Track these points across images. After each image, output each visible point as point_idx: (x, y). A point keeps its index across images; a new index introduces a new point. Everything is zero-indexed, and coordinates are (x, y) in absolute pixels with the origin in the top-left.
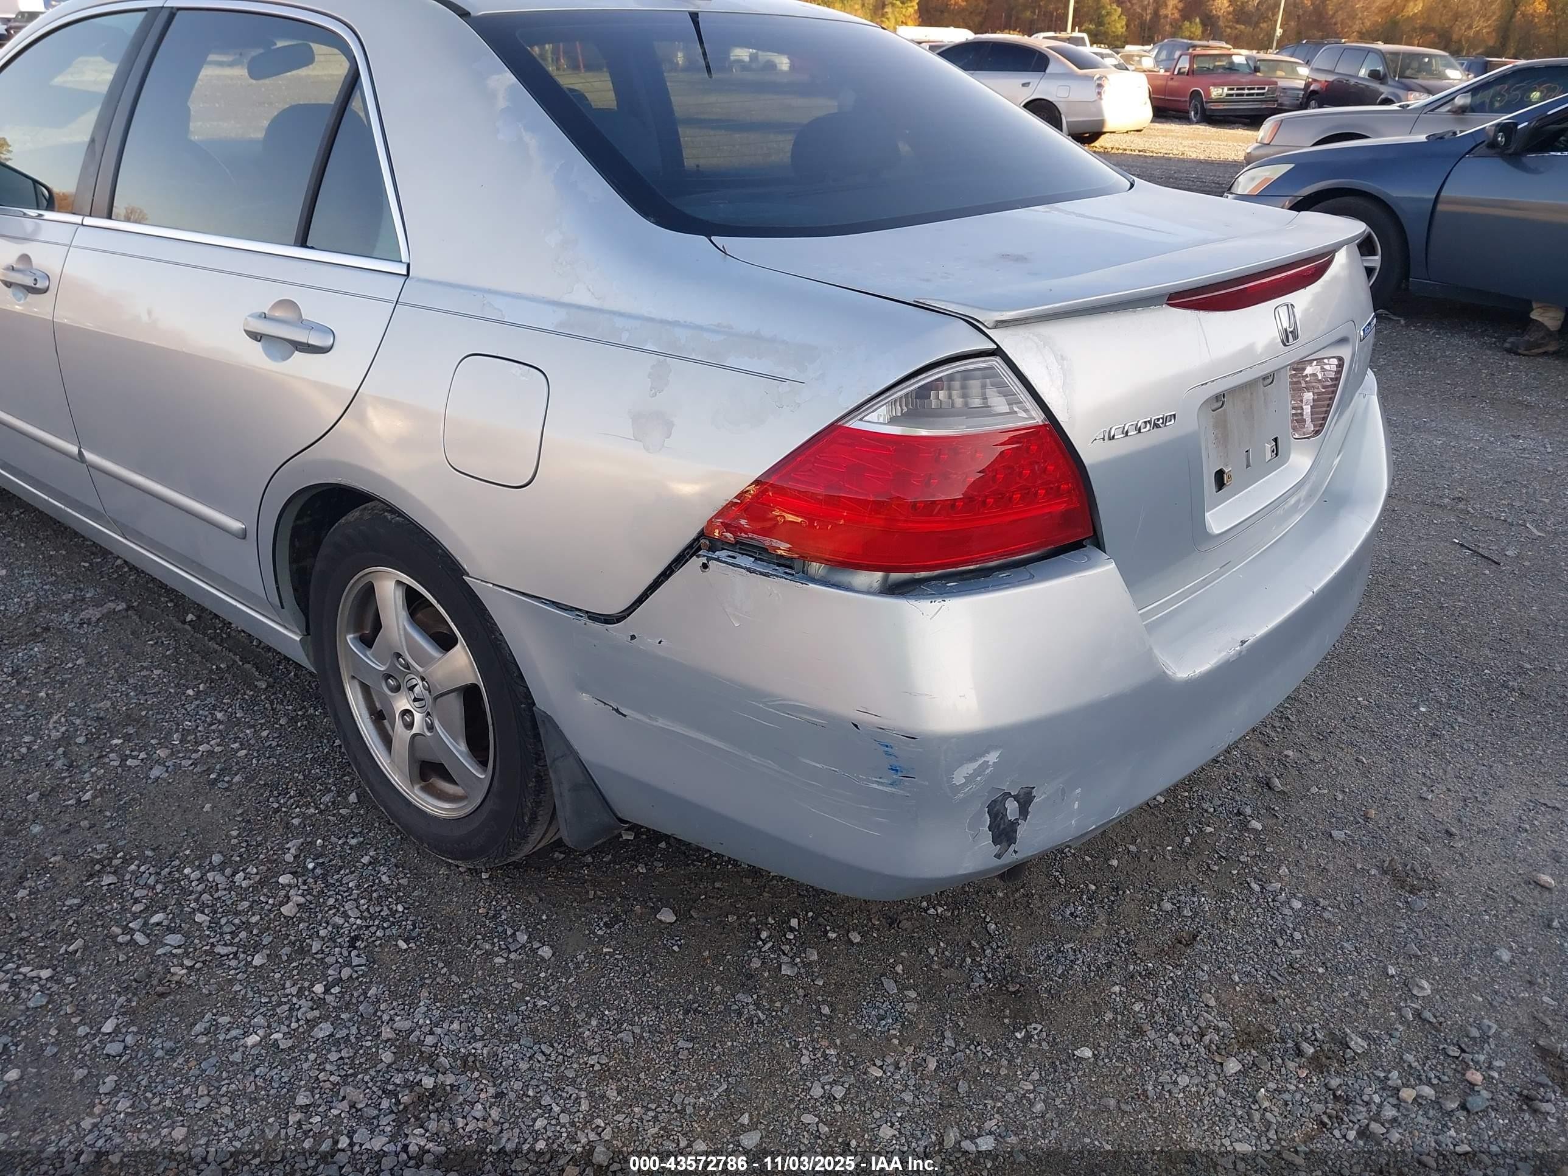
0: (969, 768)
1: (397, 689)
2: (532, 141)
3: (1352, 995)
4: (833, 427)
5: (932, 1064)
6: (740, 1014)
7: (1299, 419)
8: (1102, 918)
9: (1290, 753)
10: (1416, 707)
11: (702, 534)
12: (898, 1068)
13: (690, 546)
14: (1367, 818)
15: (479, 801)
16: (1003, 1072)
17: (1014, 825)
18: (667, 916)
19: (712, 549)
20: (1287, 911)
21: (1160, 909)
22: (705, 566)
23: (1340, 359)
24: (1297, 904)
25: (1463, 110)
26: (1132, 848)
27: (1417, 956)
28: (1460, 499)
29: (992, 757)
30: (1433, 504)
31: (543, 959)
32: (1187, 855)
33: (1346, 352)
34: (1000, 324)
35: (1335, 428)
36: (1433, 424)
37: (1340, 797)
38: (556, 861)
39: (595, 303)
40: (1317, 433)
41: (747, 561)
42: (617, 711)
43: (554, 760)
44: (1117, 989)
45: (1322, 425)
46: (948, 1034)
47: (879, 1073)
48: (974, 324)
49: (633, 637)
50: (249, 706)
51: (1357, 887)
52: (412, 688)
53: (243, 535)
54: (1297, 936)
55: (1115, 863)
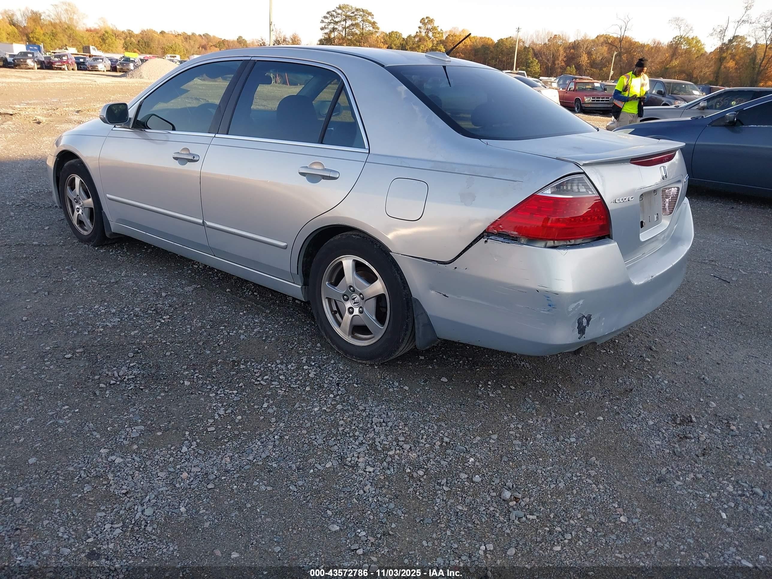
0: (574, 305)
1: (347, 300)
2: (416, 108)
3: (688, 406)
4: (533, 195)
5: (549, 420)
6: (479, 406)
7: (664, 209)
8: (598, 384)
9: (657, 339)
10: (702, 327)
11: (485, 231)
12: (537, 421)
13: (480, 236)
14: (688, 359)
15: (380, 336)
16: (574, 423)
17: (585, 327)
18: (444, 380)
19: (488, 236)
20: (663, 384)
21: (618, 382)
22: (486, 241)
23: (678, 188)
24: (666, 382)
25: (703, 108)
26: (605, 365)
27: (710, 396)
28: (713, 261)
29: (581, 302)
30: (702, 263)
31: (406, 390)
32: (624, 368)
33: (680, 186)
34: (585, 165)
35: (676, 212)
36: (699, 235)
37: (677, 353)
38: (399, 364)
39: (444, 160)
40: (671, 213)
41: (502, 239)
42: (445, 295)
43: (418, 315)
44: (607, 403)
45: (672, 211)
46: (552, 413)
47: (532, 422)
48: (577, 165)
49: (456, 268)
50: (266, 317)
51: (687, 378)
52: (354, 299)
53: (285, 248)
54: (667, 390)
55: (599, 369)
